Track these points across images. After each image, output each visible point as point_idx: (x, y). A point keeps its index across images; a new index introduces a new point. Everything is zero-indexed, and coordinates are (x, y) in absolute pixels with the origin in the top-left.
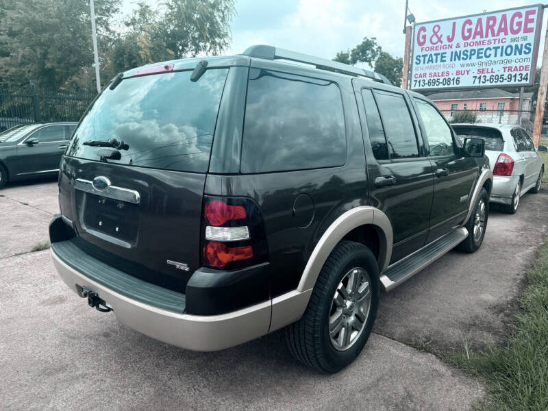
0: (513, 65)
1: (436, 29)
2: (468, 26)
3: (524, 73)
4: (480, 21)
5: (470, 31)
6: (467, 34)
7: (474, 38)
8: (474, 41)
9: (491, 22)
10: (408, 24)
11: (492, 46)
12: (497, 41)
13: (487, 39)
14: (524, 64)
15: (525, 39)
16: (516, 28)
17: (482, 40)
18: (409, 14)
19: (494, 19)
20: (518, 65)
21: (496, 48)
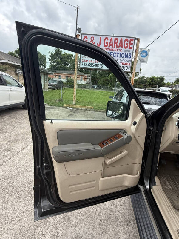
0: (124, 62)
1: (92, 39)
2: (106, 41)
3: (128, 66)
4: (111, 39)
5: (107, 43)
6: (106, 44)
7: (109, 47)
8: (109, 48)
9: (116, 41)
10: (77, 33)
11: (116, 52)
12: (118, 50)
13: (114, 48)
14: (128, 62)
15: (129, 51)
16: (126, 46)
17: (112, 48)
18: (78, 28)
19: (117, 39)
20: (126, 62)
21: (118, 53)
